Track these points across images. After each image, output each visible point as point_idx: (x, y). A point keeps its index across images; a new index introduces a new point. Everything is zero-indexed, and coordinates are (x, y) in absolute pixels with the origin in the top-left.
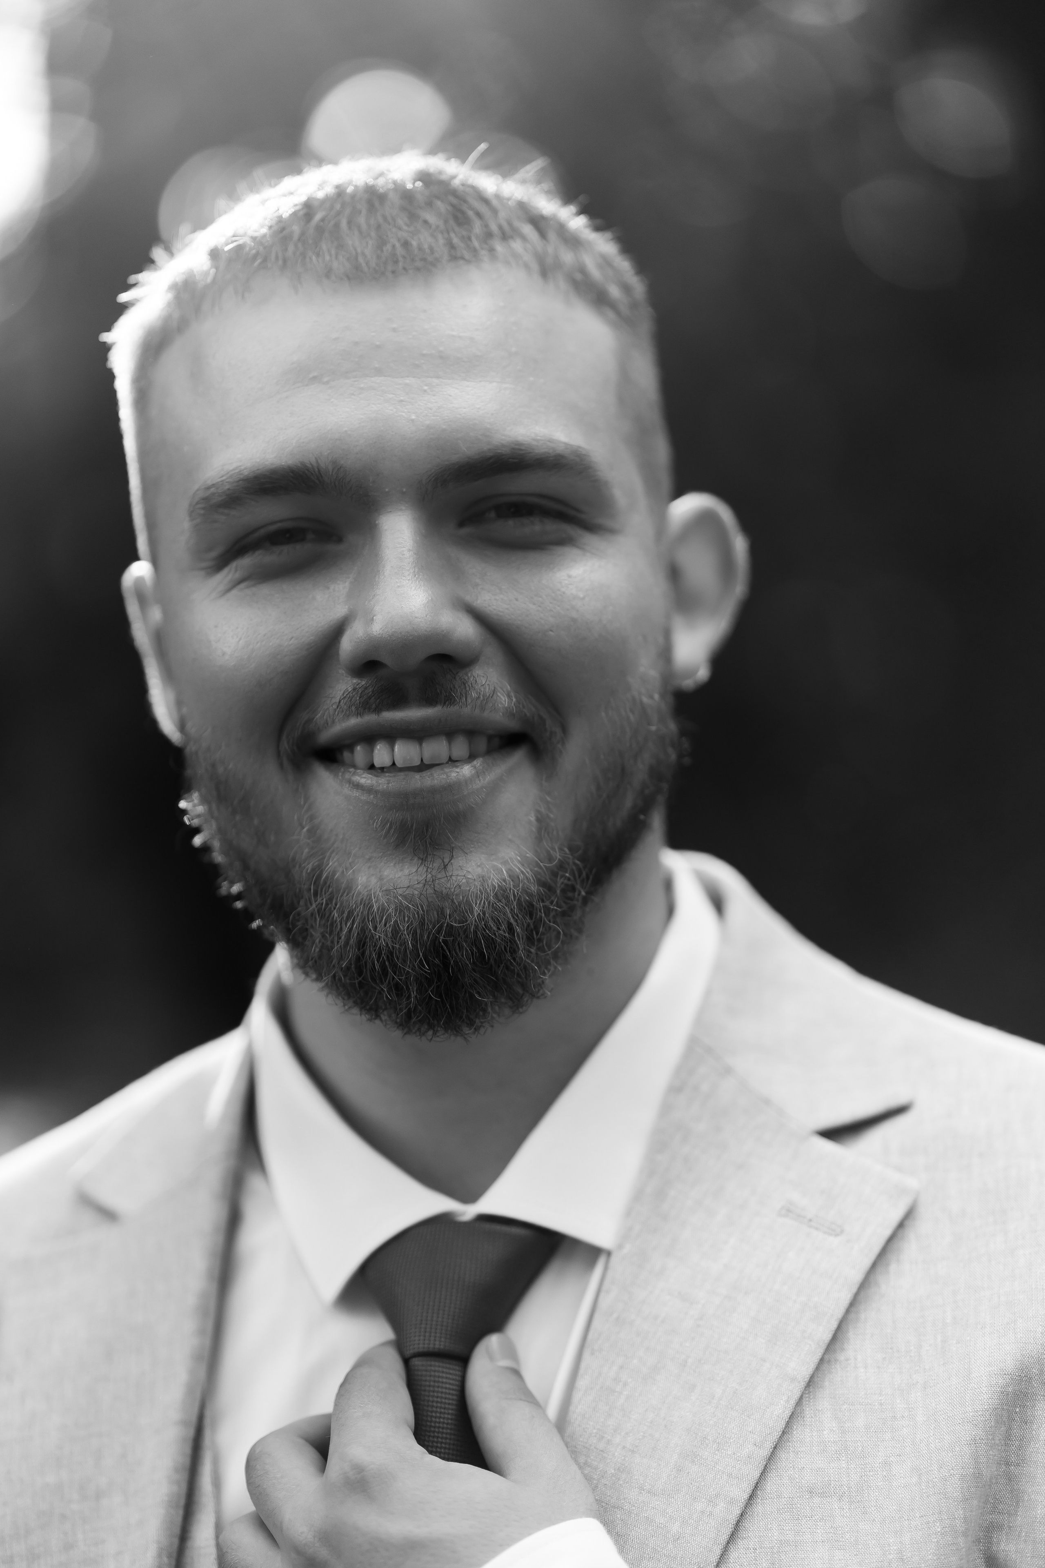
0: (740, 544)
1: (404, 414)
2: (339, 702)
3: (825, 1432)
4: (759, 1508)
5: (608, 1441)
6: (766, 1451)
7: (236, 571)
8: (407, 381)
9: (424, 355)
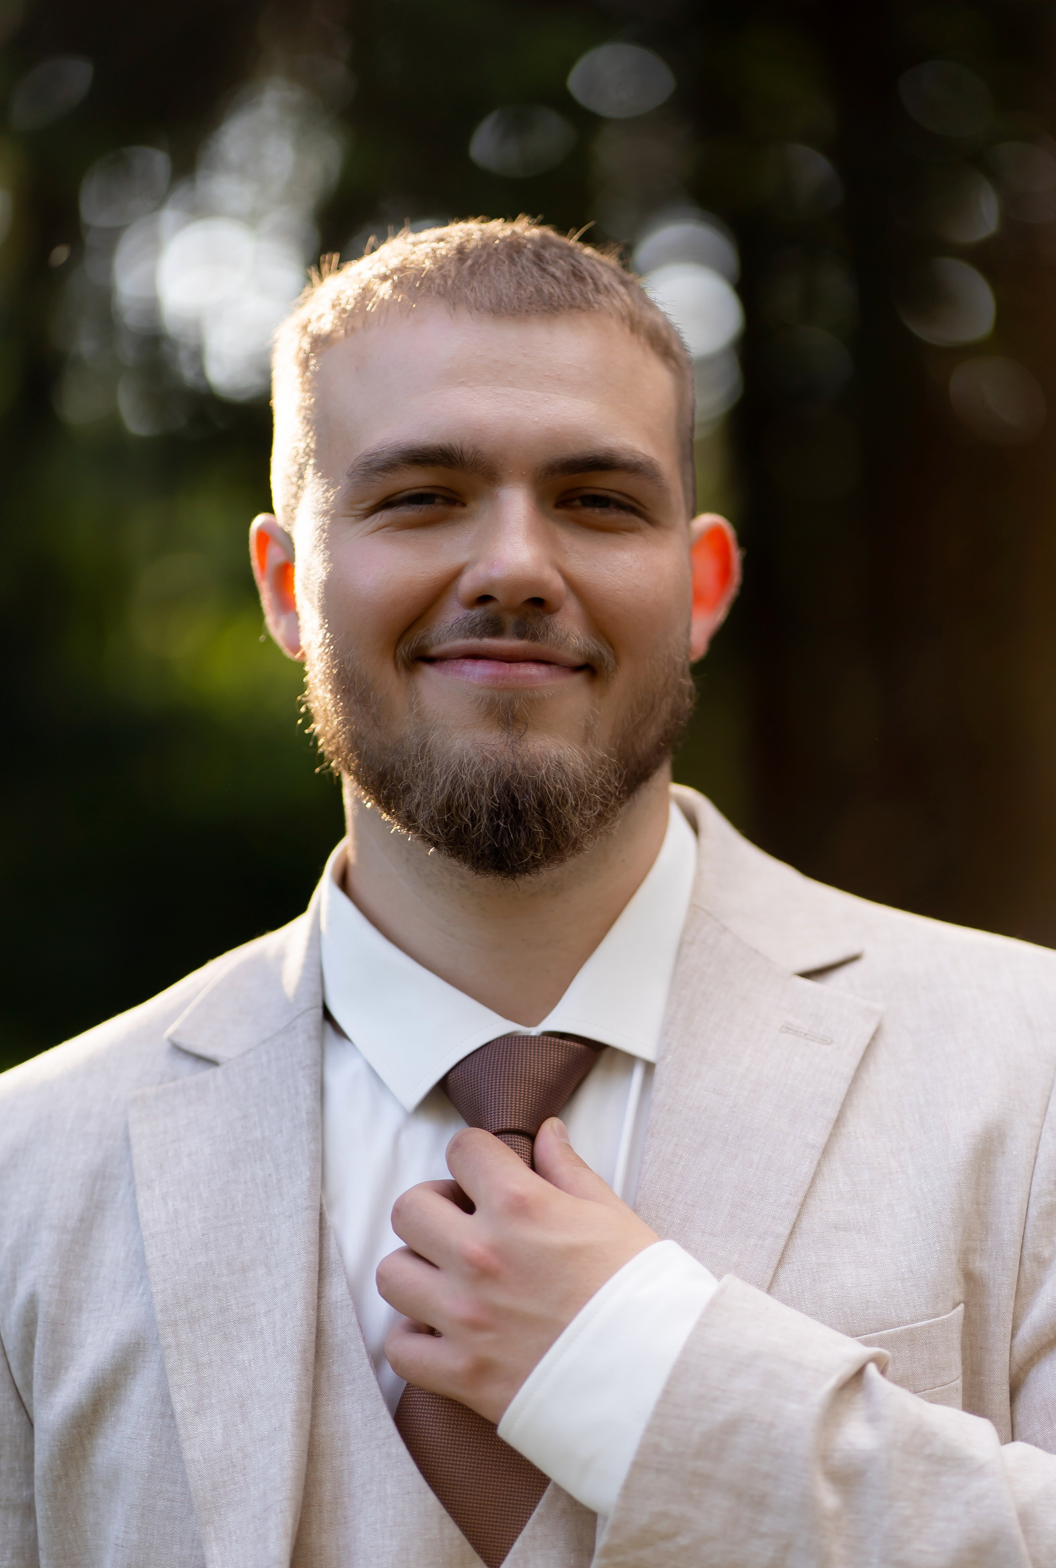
0: (736, 556)
1: (529, 417)
2: (452, 626)
3: (840, 1185)
4: (798, 1241)
5: (673, 1199)
6: (799, 1199)
7: (381, 518)
8: (532, 393)
9: (546, 376)
